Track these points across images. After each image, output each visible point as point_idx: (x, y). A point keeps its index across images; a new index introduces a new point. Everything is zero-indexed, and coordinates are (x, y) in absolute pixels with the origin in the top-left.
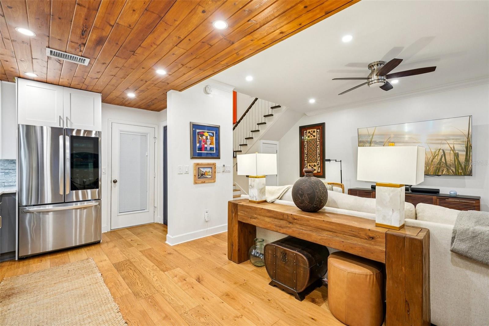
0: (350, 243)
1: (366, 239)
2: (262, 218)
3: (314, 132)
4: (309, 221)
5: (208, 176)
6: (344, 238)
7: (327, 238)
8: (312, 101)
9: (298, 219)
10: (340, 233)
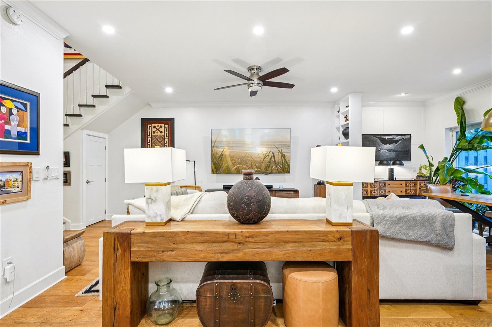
0: (319, 250)
1: (335, 241)
2: (188, 246)
3: (161, 127)
4: (268, 236)
5: (13, 190)
6: (311, 246)
7: (291, 251)
8: (169, 90)
9: (253, 235)
10: (307, 242)
